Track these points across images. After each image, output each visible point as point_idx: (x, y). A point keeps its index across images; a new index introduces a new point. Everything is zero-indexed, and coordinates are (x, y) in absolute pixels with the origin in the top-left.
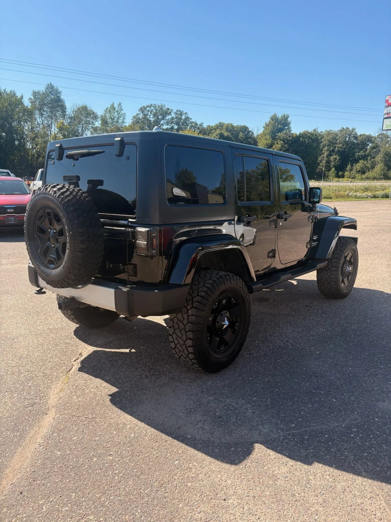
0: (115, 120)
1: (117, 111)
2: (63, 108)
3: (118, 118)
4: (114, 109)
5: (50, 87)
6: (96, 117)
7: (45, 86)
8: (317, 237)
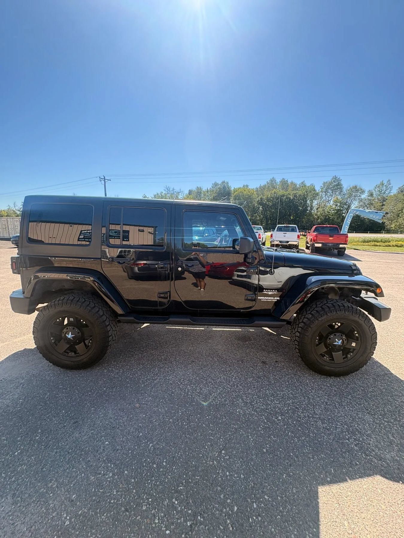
0: (383, 192)
1: (386, 186)
2: (341, 189)
3: (386, 191)
4: (383, 184)
5: (335, 178)
6: (363, 192)
7: (331, 178)
8: (276, 292)
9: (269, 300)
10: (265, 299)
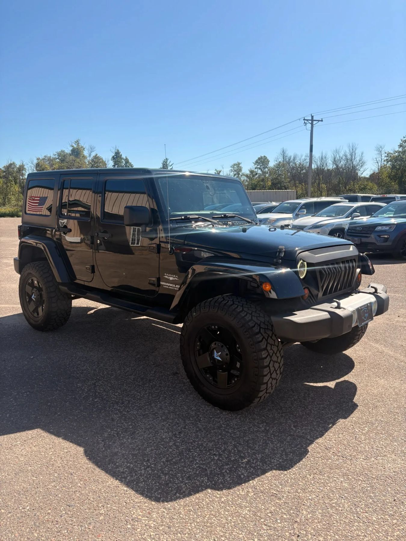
8: (177, 278)
9: (170, 288)
10: (167, 286)
